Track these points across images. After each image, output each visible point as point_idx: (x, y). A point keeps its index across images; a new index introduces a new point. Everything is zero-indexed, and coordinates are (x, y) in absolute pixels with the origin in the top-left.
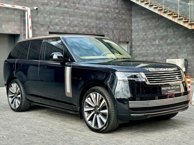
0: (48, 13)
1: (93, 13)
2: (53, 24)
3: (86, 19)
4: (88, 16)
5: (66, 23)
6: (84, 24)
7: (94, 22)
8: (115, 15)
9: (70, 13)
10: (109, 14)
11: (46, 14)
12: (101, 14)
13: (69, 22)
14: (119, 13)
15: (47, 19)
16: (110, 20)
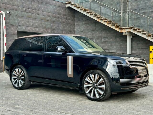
0: (17, 16)
1: (49, 18)
2: (21, 25)
3: (44, 22)
4: (45, 20)
5: (29, 24)
6: (42, 26)
7: (49, 24)
8: (64, 20)
9: (32, 17)
10: (59, 19)
11: (16, 17)
12: (54, 19)
13: (31, 24)
14: (66, 18)
15: (16, 21)
16: (61, 24)
